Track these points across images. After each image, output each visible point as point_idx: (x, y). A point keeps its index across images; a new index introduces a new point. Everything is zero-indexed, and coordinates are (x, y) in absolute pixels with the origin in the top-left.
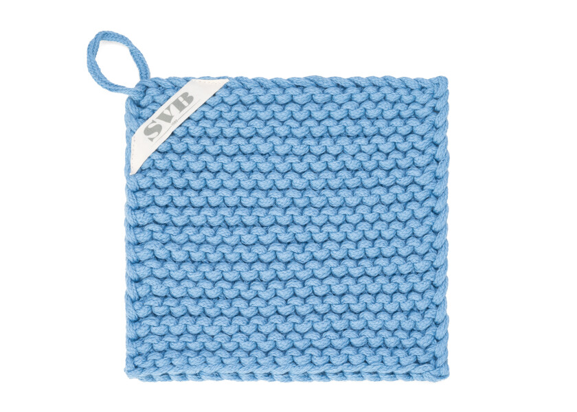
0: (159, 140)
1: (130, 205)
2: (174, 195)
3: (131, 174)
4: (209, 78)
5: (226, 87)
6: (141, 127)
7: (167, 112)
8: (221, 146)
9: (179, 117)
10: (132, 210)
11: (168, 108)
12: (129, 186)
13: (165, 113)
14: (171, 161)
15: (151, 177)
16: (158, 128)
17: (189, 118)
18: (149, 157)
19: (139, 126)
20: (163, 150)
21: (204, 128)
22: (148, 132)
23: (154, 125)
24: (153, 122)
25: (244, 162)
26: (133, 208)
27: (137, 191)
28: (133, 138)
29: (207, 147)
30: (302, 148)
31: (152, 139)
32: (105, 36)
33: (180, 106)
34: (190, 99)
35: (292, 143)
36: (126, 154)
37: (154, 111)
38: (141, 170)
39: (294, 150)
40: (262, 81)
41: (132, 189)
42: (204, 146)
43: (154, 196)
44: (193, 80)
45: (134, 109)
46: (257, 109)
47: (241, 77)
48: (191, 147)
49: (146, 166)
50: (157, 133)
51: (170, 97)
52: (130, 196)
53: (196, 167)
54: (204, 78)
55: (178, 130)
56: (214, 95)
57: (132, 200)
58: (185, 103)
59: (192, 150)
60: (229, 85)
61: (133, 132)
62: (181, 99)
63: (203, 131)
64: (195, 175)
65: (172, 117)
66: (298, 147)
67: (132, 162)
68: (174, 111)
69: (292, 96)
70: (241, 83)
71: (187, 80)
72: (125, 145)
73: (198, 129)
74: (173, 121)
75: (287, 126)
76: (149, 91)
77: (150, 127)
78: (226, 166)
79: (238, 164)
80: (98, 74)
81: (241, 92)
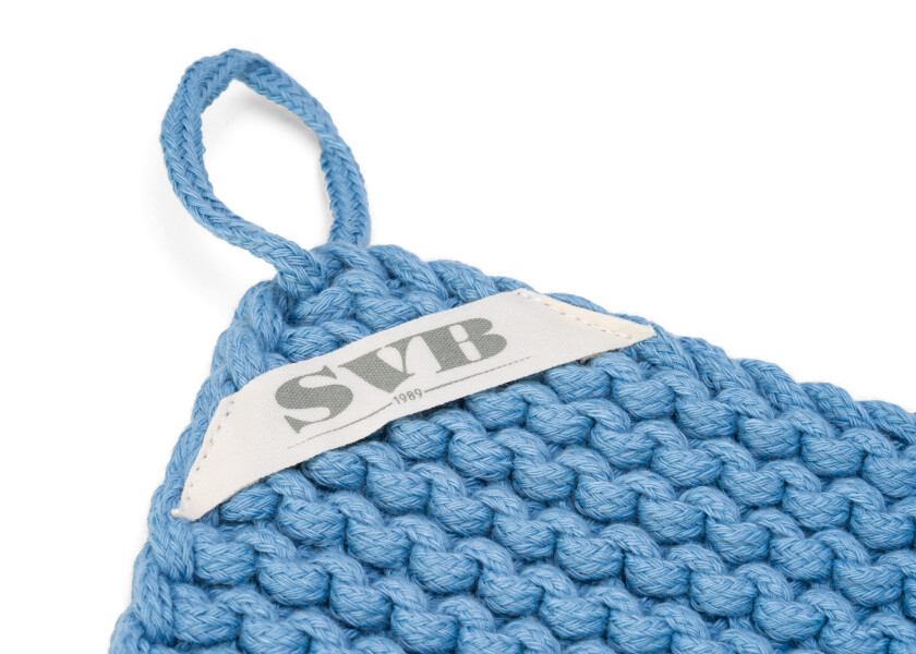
0: (323, 436)
1: (144, 616)
2: (319, 634)
3: (175, 512)
4: (585, 304)
5: (637, 354)
6: (270, 373)
7: (391, 358)
8: (557, 534)
9: (430, 383)
10: (145, 636)
11: (401, 346)
12: (157, 549)
13: (381, 355)
14: (346, 520)
15: (251, 547)
16: (338, 399)
17: (462, 404)
18: (264, 481)
19: (266, 368)
20: (328, 475)
21: (513, 455)
22: (290, 395)
23: (325, 381)
24: (326, 372)
25: (629, 613)
26: (152, 631)
27: (183, 579)
28: (224, 402)
29: (500, 520)
30: (861, 633)
31: (297, 425)
32: (257, 71)
33: (445, 350)
34: (491, 344)
35: (828, 604)
36: (178, 447)
37: (340, 342)
38: (220, 518)
39: (827, 633)
40: (768, 377)
41: (164, 565)
42: (493, 512)
43: (241, 616)
44: (524, 292)
45: (268, 317)
46: (728, 455)
47: (701, 342)
48: (440, 497)
49: (243, 509)
50: (324, 411)
51: (419, 315)
52: (153, 585)
53: (436, 570)
54: (569, 299)
55: (410, 427)
56: (587, 362)
57: (153, 600)
58: (470, 350)
59: (443, 511)
60: (649, 351)
61: (231, 384)
62: (459, 334)
63: (506, 462)
64: (424, 598)
65: (404, 376)
66: (849, 628)
67: (193, 477)
68: (421, 359)
69: (865, 454)
70: (698, 358)
71: (502, 285)
72: (183, 419)
73: (487, 448)
74: (403, 388)
75: (826, 545)
76: (348, 277)
77: (305, 383)
78: (553, 602)
79: (601, 611)
80: (191, 157)
81: (688, 385)
